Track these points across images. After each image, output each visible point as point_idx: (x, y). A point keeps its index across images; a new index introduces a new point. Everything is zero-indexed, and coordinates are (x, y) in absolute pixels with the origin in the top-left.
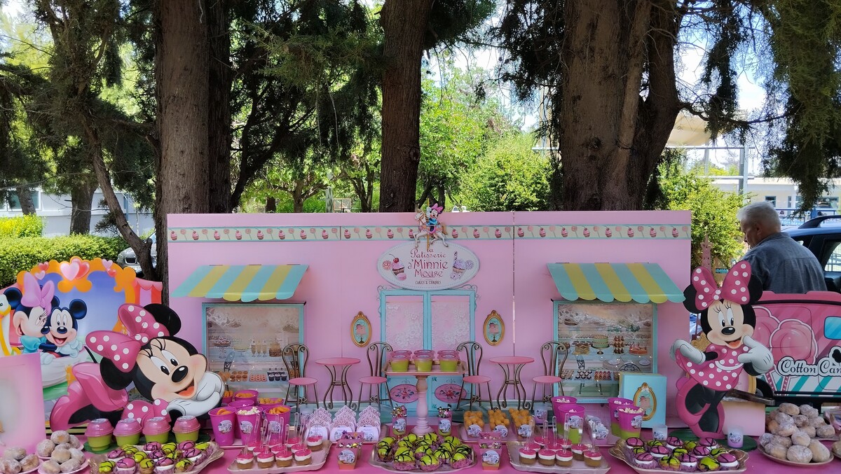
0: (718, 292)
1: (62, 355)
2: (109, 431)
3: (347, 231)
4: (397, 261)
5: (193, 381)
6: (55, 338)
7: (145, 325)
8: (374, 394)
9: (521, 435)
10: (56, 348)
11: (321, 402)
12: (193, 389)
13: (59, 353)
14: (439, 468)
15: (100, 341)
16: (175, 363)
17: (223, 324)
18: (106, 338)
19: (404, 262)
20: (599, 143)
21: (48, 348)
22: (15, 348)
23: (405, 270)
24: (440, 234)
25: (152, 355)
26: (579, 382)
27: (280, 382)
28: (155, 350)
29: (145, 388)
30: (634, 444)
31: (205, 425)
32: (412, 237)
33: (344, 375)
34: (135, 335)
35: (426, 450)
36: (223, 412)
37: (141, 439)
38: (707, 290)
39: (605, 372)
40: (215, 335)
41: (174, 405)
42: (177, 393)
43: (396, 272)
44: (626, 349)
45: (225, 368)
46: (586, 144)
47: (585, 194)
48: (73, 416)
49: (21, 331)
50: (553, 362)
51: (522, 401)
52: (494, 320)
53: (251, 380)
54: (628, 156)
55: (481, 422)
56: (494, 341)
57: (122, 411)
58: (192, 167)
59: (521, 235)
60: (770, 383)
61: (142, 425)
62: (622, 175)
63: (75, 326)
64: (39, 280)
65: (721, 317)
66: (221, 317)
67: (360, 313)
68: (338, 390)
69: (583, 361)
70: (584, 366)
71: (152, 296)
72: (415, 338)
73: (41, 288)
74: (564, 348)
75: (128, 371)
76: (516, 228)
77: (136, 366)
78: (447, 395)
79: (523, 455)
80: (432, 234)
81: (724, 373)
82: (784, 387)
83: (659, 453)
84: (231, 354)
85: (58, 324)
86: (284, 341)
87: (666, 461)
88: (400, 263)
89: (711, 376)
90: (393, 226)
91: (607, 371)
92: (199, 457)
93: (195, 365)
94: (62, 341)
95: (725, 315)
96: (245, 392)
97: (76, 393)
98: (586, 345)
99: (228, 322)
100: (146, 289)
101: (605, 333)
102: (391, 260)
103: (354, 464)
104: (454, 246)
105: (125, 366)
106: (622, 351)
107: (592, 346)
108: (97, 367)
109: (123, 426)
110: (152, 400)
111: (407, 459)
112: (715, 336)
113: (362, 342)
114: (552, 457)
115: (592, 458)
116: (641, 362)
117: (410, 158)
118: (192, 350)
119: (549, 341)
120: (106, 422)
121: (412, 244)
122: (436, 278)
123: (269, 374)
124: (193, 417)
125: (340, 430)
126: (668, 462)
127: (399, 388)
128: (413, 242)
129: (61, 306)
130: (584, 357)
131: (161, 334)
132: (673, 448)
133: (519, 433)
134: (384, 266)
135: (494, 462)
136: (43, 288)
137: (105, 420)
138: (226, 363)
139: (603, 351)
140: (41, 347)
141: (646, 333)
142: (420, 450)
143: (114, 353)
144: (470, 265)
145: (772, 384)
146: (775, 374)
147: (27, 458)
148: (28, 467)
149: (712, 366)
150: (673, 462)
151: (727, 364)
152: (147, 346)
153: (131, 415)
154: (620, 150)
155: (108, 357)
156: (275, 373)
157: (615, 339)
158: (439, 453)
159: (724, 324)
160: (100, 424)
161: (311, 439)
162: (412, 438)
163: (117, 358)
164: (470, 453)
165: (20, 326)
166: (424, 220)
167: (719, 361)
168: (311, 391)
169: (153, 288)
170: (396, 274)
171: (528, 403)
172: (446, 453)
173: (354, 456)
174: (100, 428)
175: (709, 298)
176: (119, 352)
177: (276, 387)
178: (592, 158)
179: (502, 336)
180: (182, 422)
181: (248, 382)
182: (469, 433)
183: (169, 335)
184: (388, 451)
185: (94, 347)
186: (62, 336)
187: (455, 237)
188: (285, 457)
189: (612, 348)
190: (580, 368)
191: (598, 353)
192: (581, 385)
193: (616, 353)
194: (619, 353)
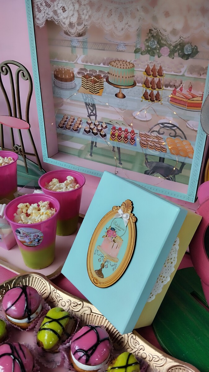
26: (89, 138)
39: (126, 130)
44: (166, 93)
69: (94, 106)
70: (95, 115)
91: (130, 130)
98: (98, 77)
101: (130, 58)
106: (158, 98)
107: (107, 81)
116: (189, 125)
130: (96, 99)
139: (125, 92)
157: (147, 72)
189: (140, 89)
190: (89, 116)
191: (116, 95)
192: (92, 143)
193: (146, 99)
194: (152, 101)
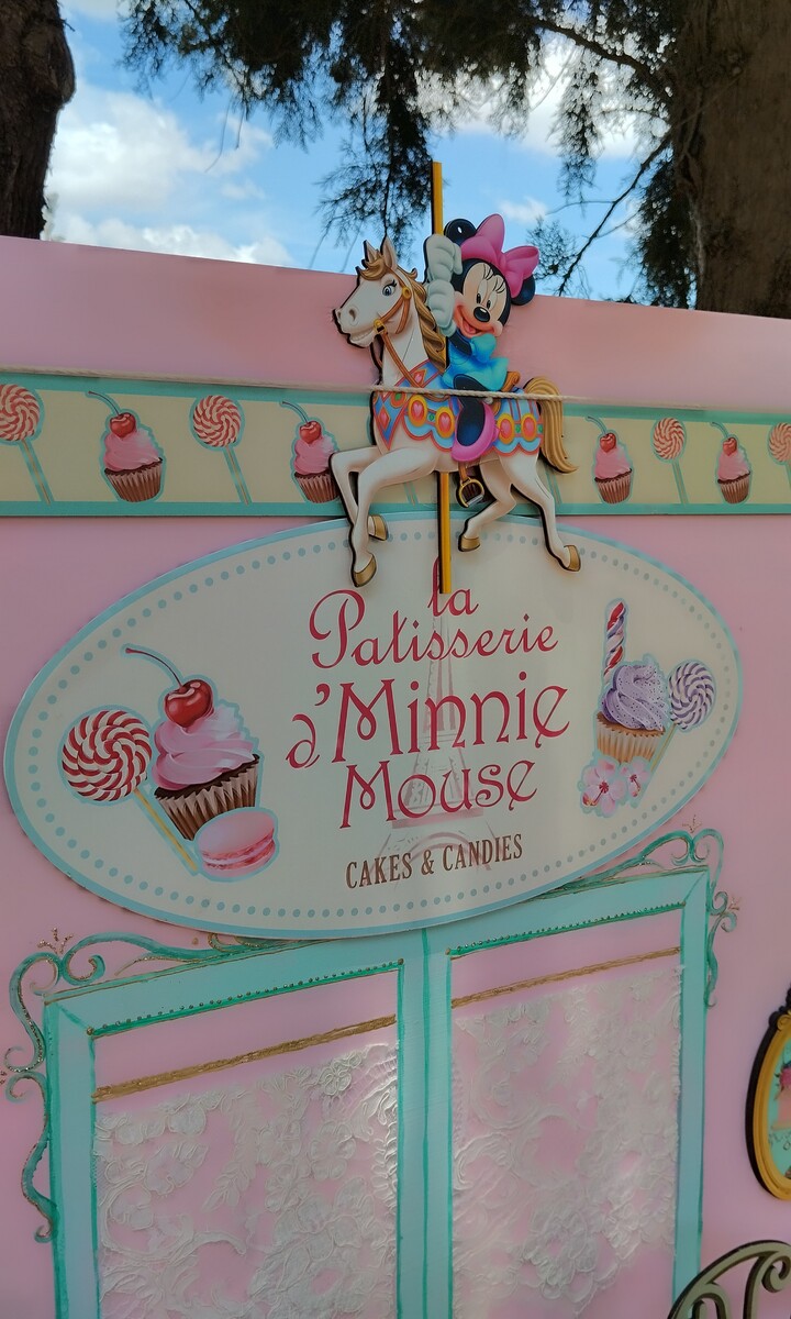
23: (273, 782)
24: (525, 470)
32: (322, 488)
43: (190, 804)
80: (471, 469)
88: (219, 724)
102: (146, 702)
128: (335, 531)
166: (411, 349)
170: (188, 826)
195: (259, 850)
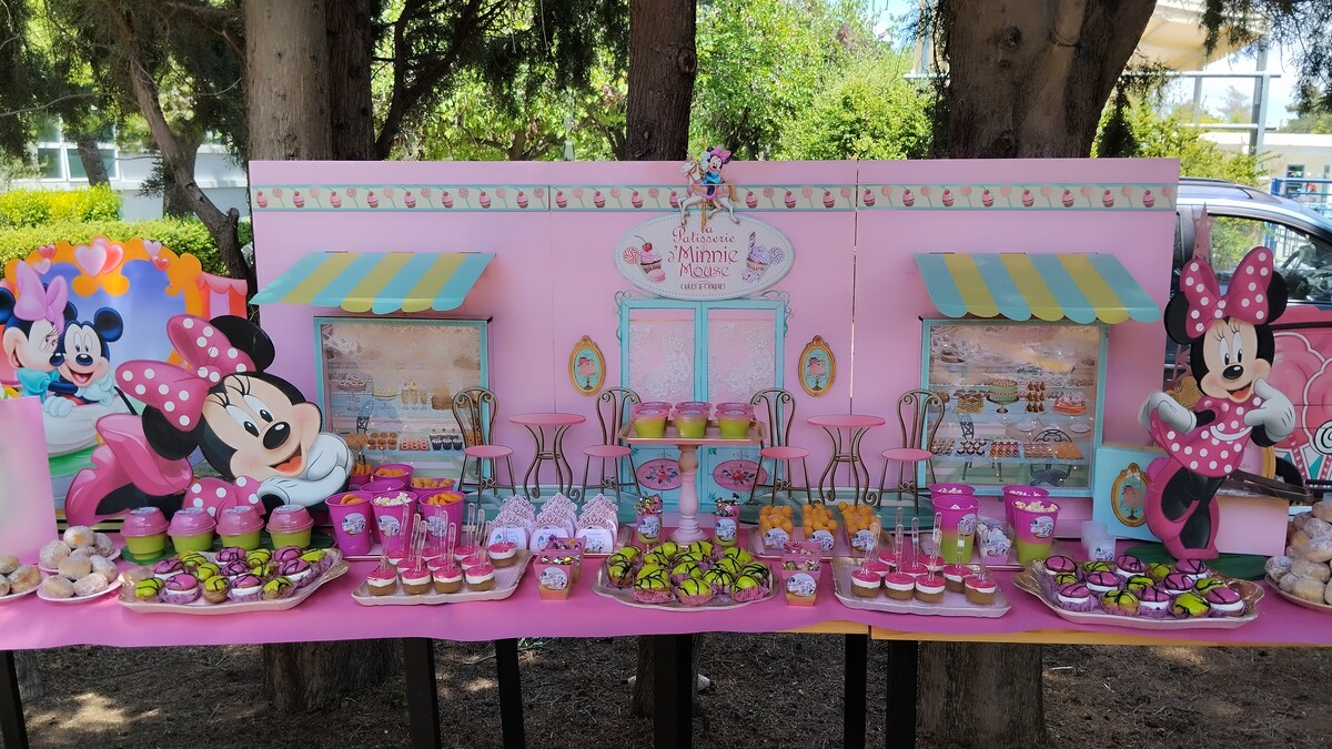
0: (1222, 304)
1: (88, 402)
2: (161, 528)
3: (560, 194)
4: (648, 247)
5: (299, 448)
6: (72, 372)
7: (214, 353)
8: (610, 474)
9: (857, 548)
10: (76, 389)
11: (520, 487)
12: (300, 461)
13: (82, 398)
14: (711, 600)
15: (139, 379)
16: (268, 418)
17: (351, 352)
18: (149, 374)
19: (661, 250)
20: (1017, 36)
21: (63, 389)
22: (9, 388)
23: (663, 264)
24: (725, 201)
25: (228, 404)
26: (963, 459)
27: (452, 452)
28: (233, 395)
29: (220, 457)
30: (1059, 568)
31: (320, 522)
32: (675, 206)
33: (557, 443)
34: (197, 369)
35: (690, 570)
36: (349, 499)
37: (215, 542)
38: (1204, 301)
39: (1009, 443)
40: (341, 371)
41: (270, 486)
42: (274, 466)
43: (647, 267)
44: (1049, 403)
45: (358, 427)
46: (996, 40)
47: (990, 130)
48: (103, 501)
49: (17, 360)
50: (918, 425)
51: (862, 489)
52: (818, 352)
53: (403, 448)
54: (1070, 59)
55: (789, 525)
56: (817, 388)
57: (184, 494)
58: (299, 83)
59: (870, 203)
60: (1300, 467)
61: (216, 518)
62: (1059, 96)
63: (105, 353)
64: (40, 276)
65: (1224, 349)
66: (346, 340)
67: (586, 339)
68: (548, 467)
69: (971, 424)
70: (972, 433)
71: (230, 303)
72: (679, 381)
73: (46, 289)
74: (937, 401)
75: (190, 429)
76: (862, 191)
77: (203, 420)
78: (735, 478)
79: (858, 582)
80: (711, 201)
81: (1223, 445)
82: (1323, 473)
83: (1102, 584)
84: (368, 403)
85: (78, 349)
86: (456, 383)
87: (1113, 599)
88: (653, 252)
89: (1204, 453)
90: (643, 186)
91: (1012, 442)
92: (306, 573)
93: (303, 421)
94: (85, 379)
95: (1230, 346)
96: (390, 466)
97: (105, 464)
98: (979, 396)
99: (359, 349)
100: (220, 291)
101: (1013, 377)
102: (639, 246)
103: (567, 590)
104: (749, 223)
105: (184, 421)
106: (1041, 409)
107: (988, 399)
108: (138, 423)
109: (183, 520)
110: (232, 479)
111: (656, 585)
112: (1213, 382)
113: (588, 387)
114: (910, 587)
115: (981, 590)
116: (1074, 428)
117: (679, 68)
118: (296, 396)
119: (912, 388)
120: (155, 513)
121: (676, 218)
122: (716, 280)
123: (432, 438)
124: (300, 507)
125: (546, 533)
126: (1117, 601)
127: (651, 465)
128: (677, 214)
129: (80, 319)
130: (974, 417)
131: (241, 368)
132: (1128, 575)
133: (855, 544)
134: (626, 256)
135: (807, 593)
136: (49, 289)
137: (154, 509)
138: (359, 419)
139: (1007, 407)
140: (52, 387)
141: (1086, 378)
142: (680, 570)
143: (164, 399)
144: (777, 255)
145: (1303, 468)
146: (1308, 450)
147: (19, 571)
148: (21, 586)
149: (1205, 435)
150: (1124, 600)
151: (1228, 431)
152: (218, 388)
153: (198, 503)
154: (1056, 48)
155: (155, 406)
156: (442, 438)
157: (1030, 387)
158: (713, 575)
159: (1227, 361)
160: (148, 516)
161: (497, 548)
162: (669, 549)
163: (169, 407)
164: (766, 577)
165: (14, 352)
166: (697, 176)
167: (1216, 425)
168: (502, 468)
169: (232, 290)
170: (647, 271)
171: (873, 494)
172: (724, 576)
173: (565, 578)
174: (146, 522)
175: (1207, 317)
176: (172, 396)
177: (446, 459)
178: (1005, 65)
179: (832, 379)
180: (281, 515)
181: (397, 452)
182: (768, 543)
183: (254, 370)
184: (626, 570)
185: (130, 387)
186: (85, 370)
187: (752, 205)
188: (449, 577)
189: (1023, 402)
190: (965, 435)
191: (998, 411)
192: (967, 464)
193: (1030, 410)
194: (1036, 411)
195: (662, 278)
